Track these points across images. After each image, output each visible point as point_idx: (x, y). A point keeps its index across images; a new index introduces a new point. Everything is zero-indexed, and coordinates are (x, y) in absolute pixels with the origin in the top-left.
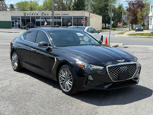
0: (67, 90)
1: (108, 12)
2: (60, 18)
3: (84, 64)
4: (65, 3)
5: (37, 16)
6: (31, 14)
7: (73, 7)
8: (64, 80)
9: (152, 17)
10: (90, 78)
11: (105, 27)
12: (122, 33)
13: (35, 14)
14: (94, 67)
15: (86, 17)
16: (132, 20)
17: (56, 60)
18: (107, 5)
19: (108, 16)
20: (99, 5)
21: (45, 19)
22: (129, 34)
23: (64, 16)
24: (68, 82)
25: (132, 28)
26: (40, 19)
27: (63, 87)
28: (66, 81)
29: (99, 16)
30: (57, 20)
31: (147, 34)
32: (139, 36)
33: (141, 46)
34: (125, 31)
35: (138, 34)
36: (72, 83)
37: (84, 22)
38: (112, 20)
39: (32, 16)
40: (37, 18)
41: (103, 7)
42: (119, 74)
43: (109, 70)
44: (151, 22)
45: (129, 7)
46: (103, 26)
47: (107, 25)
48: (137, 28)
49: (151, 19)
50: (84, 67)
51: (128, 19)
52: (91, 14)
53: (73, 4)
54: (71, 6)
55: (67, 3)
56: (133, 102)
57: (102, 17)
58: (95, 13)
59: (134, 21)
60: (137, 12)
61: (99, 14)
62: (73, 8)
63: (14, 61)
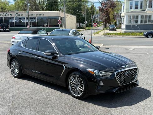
0: (78, 95)
1: (82, 12)
2: (35, 18)
3: (95, 71)
4: (38, 2)
5: (11, 16)
6: (4, 15)
7: (46, 6)
8: (74, 86)
9: (124, 16)
10: (101, 83)
11: (79, 27)
12: (97, 33)
13: (8, 15)
14: (103, 73)
15: (62, 17)
16: (105, 20)
17: (65, 68)
18: (80, 5)
19: (82, 15)
20: (73, 5)
21: (19, 20)
22: (104, 34)
23: (39, 16)
24: (79, 88)
25: (105, 27)
26: (14, 19)
27: (73, 92)
28: (76, 87)
29: (74, 16)
30: (32, 21)
31: (121, 34)
32: (114, 36)
33: (120, 46)
34: (100, 31)
35: (112, 34)
36: (83, 88)
37: (60, 22)
38: (86, 20)
39: (5, 16)
40: (10, 19)
41: (77, 7)
42: (124, 79)
43: (117, 76)
44: (123, 22)
45: (101, 7)
46: (78, 25)
47: (81, 24)
48: (110, 28)
49: (123, 19)
50: (95, 74)
51: (101, 18)
52: (66, 14)
53: (45, 4)
54: (44, 6)
55: (39, 2)
56: (138, 103)
57: (76, 17)
58: (69, 13)
59: (107, 21)
60: (110, 12)
61: (74, 14)
62: (47, 8)
63: (13, 68)
